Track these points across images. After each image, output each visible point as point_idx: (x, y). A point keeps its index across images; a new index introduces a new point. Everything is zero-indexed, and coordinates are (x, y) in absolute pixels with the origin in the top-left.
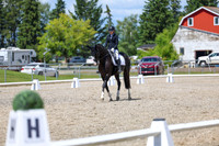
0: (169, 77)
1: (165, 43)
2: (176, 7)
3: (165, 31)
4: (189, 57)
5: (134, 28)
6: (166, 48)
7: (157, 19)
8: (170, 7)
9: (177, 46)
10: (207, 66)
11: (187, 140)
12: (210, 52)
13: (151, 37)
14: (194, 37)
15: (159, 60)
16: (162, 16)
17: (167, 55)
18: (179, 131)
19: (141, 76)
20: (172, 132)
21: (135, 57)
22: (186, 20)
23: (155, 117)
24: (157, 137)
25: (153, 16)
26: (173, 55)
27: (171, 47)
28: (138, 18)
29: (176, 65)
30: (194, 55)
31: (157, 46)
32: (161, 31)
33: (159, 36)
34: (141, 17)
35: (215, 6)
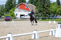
0: (13, 22)
1: (12, 12)
2: (15, 3)
3: (12, 9)
4: (19, 16)
5: (3, 8)
6: (12, 14)
7: (10, 6)
8: (13, 2)
9: (15, 13)
10: (23, 19)
11: (17, 39)
12: (24, 15)
13: (8, 11)
14: (20, 11)
15: (10, 17)
16: (11, 5)
17: (12, 16)
18: (15, 36)
19: (5, 21)
20: (13, 37)
21: (3, 16)
22: (18, 6)
23: (9, 33)
24: (9, 38)
25: (8, 5)
26: (14, 16)
27: (14, 14)
28: (4, 5)
29: (15, 18)
30: (20, 16)
31: (10, 13)
32: (11, 9)
33: (10, 10)
34: (5, 5)
35: (25, 3)
